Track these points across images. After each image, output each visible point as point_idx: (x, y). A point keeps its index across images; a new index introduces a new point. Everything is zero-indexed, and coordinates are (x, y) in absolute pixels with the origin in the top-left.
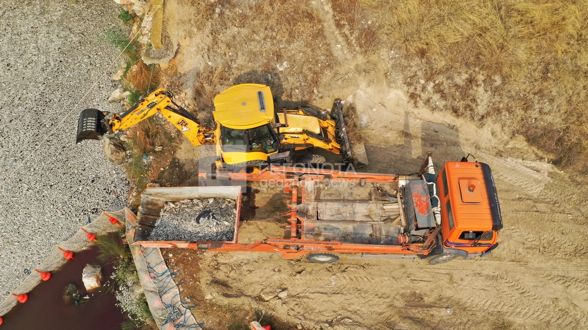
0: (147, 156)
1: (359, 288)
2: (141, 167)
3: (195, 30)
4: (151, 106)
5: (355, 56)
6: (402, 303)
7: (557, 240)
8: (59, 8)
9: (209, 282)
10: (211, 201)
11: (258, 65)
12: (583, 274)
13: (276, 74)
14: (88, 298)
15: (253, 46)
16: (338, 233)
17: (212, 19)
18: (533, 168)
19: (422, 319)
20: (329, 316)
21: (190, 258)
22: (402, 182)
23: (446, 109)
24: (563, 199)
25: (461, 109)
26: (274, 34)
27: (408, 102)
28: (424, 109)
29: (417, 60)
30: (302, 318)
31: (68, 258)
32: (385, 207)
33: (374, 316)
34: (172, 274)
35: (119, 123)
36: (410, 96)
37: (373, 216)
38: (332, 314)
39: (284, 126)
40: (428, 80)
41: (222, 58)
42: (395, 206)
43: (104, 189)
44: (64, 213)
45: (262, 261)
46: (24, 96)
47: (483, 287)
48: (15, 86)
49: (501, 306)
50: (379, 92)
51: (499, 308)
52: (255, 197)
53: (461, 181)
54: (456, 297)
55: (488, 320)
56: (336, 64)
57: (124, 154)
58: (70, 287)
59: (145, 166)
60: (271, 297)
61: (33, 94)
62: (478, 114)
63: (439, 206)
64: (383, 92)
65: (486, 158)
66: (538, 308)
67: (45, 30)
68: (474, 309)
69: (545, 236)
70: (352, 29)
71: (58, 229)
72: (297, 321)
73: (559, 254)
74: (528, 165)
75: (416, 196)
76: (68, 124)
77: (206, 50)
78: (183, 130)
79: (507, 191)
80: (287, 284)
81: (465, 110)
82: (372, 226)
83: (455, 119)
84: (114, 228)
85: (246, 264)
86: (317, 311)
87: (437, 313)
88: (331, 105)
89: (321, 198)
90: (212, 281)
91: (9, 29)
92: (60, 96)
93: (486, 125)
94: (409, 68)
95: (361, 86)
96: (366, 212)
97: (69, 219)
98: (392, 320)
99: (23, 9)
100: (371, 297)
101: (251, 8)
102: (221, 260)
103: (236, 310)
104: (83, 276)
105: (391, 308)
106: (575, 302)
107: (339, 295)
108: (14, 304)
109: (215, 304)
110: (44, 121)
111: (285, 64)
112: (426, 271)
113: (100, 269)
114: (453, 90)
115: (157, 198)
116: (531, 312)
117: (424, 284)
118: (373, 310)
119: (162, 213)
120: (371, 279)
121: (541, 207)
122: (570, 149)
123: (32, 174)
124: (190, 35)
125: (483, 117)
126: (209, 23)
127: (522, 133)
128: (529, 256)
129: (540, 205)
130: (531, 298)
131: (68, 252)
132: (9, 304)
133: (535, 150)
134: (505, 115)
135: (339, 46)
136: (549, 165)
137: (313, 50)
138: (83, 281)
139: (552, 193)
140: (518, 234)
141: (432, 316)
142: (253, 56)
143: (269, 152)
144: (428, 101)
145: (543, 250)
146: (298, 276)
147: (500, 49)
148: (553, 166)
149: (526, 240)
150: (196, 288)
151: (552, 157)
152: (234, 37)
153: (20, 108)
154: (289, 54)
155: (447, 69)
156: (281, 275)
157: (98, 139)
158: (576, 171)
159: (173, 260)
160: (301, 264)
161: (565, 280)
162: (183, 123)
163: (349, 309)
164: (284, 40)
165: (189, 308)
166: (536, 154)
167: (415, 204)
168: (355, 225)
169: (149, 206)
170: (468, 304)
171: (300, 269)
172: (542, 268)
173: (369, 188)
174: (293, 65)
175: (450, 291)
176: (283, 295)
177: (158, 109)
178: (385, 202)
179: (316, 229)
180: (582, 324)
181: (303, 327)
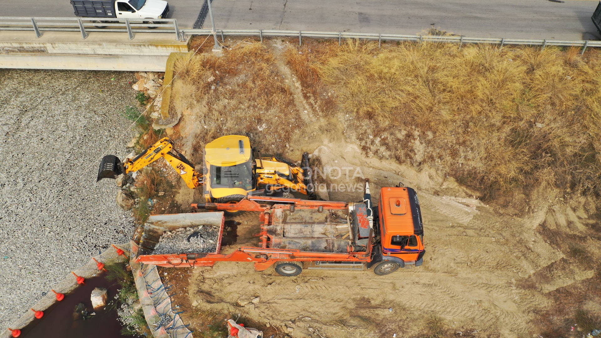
0: (152, 199)
1: (318, 294)
2: (146, 208)
3: (195, 102)
4: (157, 151)
5: (318, 119)
6: (353, 305)
7: (482, 257)
8: (87, 96)
9: (195, 292)
10: (200, 227)
11: (243, 127)
12: (503, 282)
13: (256, 134)
14: (94, 314)
15: (240, 113)
16: (300, 247)
17: (208, 93)
18: (463, 204)
19: (369, 317)
20: (293, 316)
21: (181, 276)
22: (351, 208)
23: (391, 158)
24: (488, 226)
25: (403, 158)
26: (256, 104)
27: (361, 154)
28: (374, 159)
29: (367, 121)
30: (271, 318)
31: (81, 282)
32: (337, 227)
33: (330, 315)
34: (165, 288)
35: (132, 166)
36: (362, 149)
37: (328, 234)
38: (295, 314)
39: (260, 168)
40: (375, 136)
41: (215, 123)
42: (345, 226)
43: (115, 230)
44: (79, 249)
45: (240, 276)
46: (53, 163)
47: (420, 293)
48: (46, 155)
49: (434, 306)
50: (339, 147)
51: (433, 308)
52: (237, 228)
53: (391, 200)
54: (398, 300)
55: (423, 317)
56: (303, 125)
57: (133, 201)
58: (80, 306)
59: (150, 207)
60: (246, 303)
61: (60, 161)
62: (416, 161)
63: (371, 215)
64: (342, 147)
65: (426, 196)
66: (465, 308)
67: (74, 112)
68: (412, 309)
69: (473, 254)
70: (316, 98)
71: (72, 261)
72: (266, 321)
73: (483, 267)
74: (460, 201)
75: (360, 215)
76: (88, 182)
77: (203, 117)
78: (181, 173)
79: (442, 221)
80: (259, 293)
81: (406, 158)
82: (327, 240)
83: (398, 165)
84: (120, 259)
85: (227, 278)
86: (283, 312)
87: (382, 312)
88: (301, 158)
89: (287, 221)
90: (198, 291)
91: (45, 112)
92: (82, 161)
93: (424, 169)
94: (360, 127)
95: (324, 142)
96: (323, 231)
97: (83, 253)
98: (345, 318)
99: (58, 97)
100: (328, 301)
101: (238, 85)
102: (207, 275)
103: (217, 314)
104: (92, 295)
105: (344, 309)
106: (496, 303)
107: (301, 300)
108: (31, 320)
109: (200, 310)
110: (67, 180)
111: (264, 125)
112: (373, 281)
113: (106, 291)
114: (396, 143)
115: (157, 227)
116: (459, 311)
117: (372, 290)
118: (329, 311)
119: (160, 240)
120: (328, 288)
121: (470, 232)
122: (491, 186)
123: (55, 220)
124: (191, 106)
125: (420, 163)
126: (206, 97)
127: (452, 175)
128: (459, 269)
129: (469, 231)
130: (459, 301)
131: (80, 278)
132: (28, 320)
133: (465, 189)
134: (438, 162)
135: (306, 112)
136: (476, 200)
137: (286, 115)
138: (92, 300)
139: (479, 222)
140: (450, 252)
141: (377, 314)
142: (239, 120)
143: (248, 189)
144: (377, 152)
145: (471, 264)
146: (269, 287)
147: (429, 111)
148: (480, 201)
149: (457, 257)
150: (184, 298)
151: (478, 194)
152: (225, 107)
153: (48, 171)
154: (267, 118)
155: (390, 128)
156: (255, 286)
157: (114, 178)
158: (498, 205)
159: (167, 278)
160: (272, 277)
161: (488, 286)
162: (181, 167)
163: (309, 311)
164: (263, 108)
165: (178, 313)
166: (466, 193)
167: (359, 221)
168: (313, 240)
169: (151, 233)
170: (407, 306)
171: (271, 281)
172: (469, 278)
173: (326, 213)
174: (270, 126)
175: (393, 296)
176: (256, 301)
177: (162, 154)
178: (338, 223)
179: (282, 244)
180: (502, 320)
181: (271, 326)
